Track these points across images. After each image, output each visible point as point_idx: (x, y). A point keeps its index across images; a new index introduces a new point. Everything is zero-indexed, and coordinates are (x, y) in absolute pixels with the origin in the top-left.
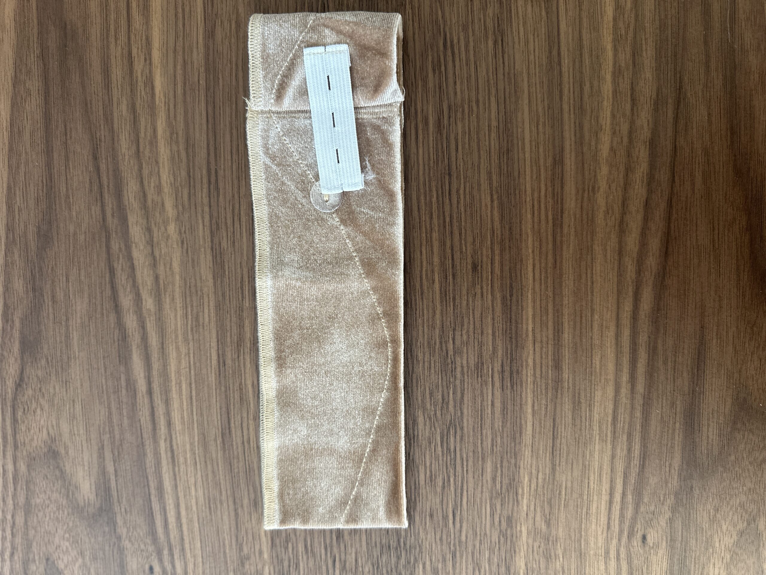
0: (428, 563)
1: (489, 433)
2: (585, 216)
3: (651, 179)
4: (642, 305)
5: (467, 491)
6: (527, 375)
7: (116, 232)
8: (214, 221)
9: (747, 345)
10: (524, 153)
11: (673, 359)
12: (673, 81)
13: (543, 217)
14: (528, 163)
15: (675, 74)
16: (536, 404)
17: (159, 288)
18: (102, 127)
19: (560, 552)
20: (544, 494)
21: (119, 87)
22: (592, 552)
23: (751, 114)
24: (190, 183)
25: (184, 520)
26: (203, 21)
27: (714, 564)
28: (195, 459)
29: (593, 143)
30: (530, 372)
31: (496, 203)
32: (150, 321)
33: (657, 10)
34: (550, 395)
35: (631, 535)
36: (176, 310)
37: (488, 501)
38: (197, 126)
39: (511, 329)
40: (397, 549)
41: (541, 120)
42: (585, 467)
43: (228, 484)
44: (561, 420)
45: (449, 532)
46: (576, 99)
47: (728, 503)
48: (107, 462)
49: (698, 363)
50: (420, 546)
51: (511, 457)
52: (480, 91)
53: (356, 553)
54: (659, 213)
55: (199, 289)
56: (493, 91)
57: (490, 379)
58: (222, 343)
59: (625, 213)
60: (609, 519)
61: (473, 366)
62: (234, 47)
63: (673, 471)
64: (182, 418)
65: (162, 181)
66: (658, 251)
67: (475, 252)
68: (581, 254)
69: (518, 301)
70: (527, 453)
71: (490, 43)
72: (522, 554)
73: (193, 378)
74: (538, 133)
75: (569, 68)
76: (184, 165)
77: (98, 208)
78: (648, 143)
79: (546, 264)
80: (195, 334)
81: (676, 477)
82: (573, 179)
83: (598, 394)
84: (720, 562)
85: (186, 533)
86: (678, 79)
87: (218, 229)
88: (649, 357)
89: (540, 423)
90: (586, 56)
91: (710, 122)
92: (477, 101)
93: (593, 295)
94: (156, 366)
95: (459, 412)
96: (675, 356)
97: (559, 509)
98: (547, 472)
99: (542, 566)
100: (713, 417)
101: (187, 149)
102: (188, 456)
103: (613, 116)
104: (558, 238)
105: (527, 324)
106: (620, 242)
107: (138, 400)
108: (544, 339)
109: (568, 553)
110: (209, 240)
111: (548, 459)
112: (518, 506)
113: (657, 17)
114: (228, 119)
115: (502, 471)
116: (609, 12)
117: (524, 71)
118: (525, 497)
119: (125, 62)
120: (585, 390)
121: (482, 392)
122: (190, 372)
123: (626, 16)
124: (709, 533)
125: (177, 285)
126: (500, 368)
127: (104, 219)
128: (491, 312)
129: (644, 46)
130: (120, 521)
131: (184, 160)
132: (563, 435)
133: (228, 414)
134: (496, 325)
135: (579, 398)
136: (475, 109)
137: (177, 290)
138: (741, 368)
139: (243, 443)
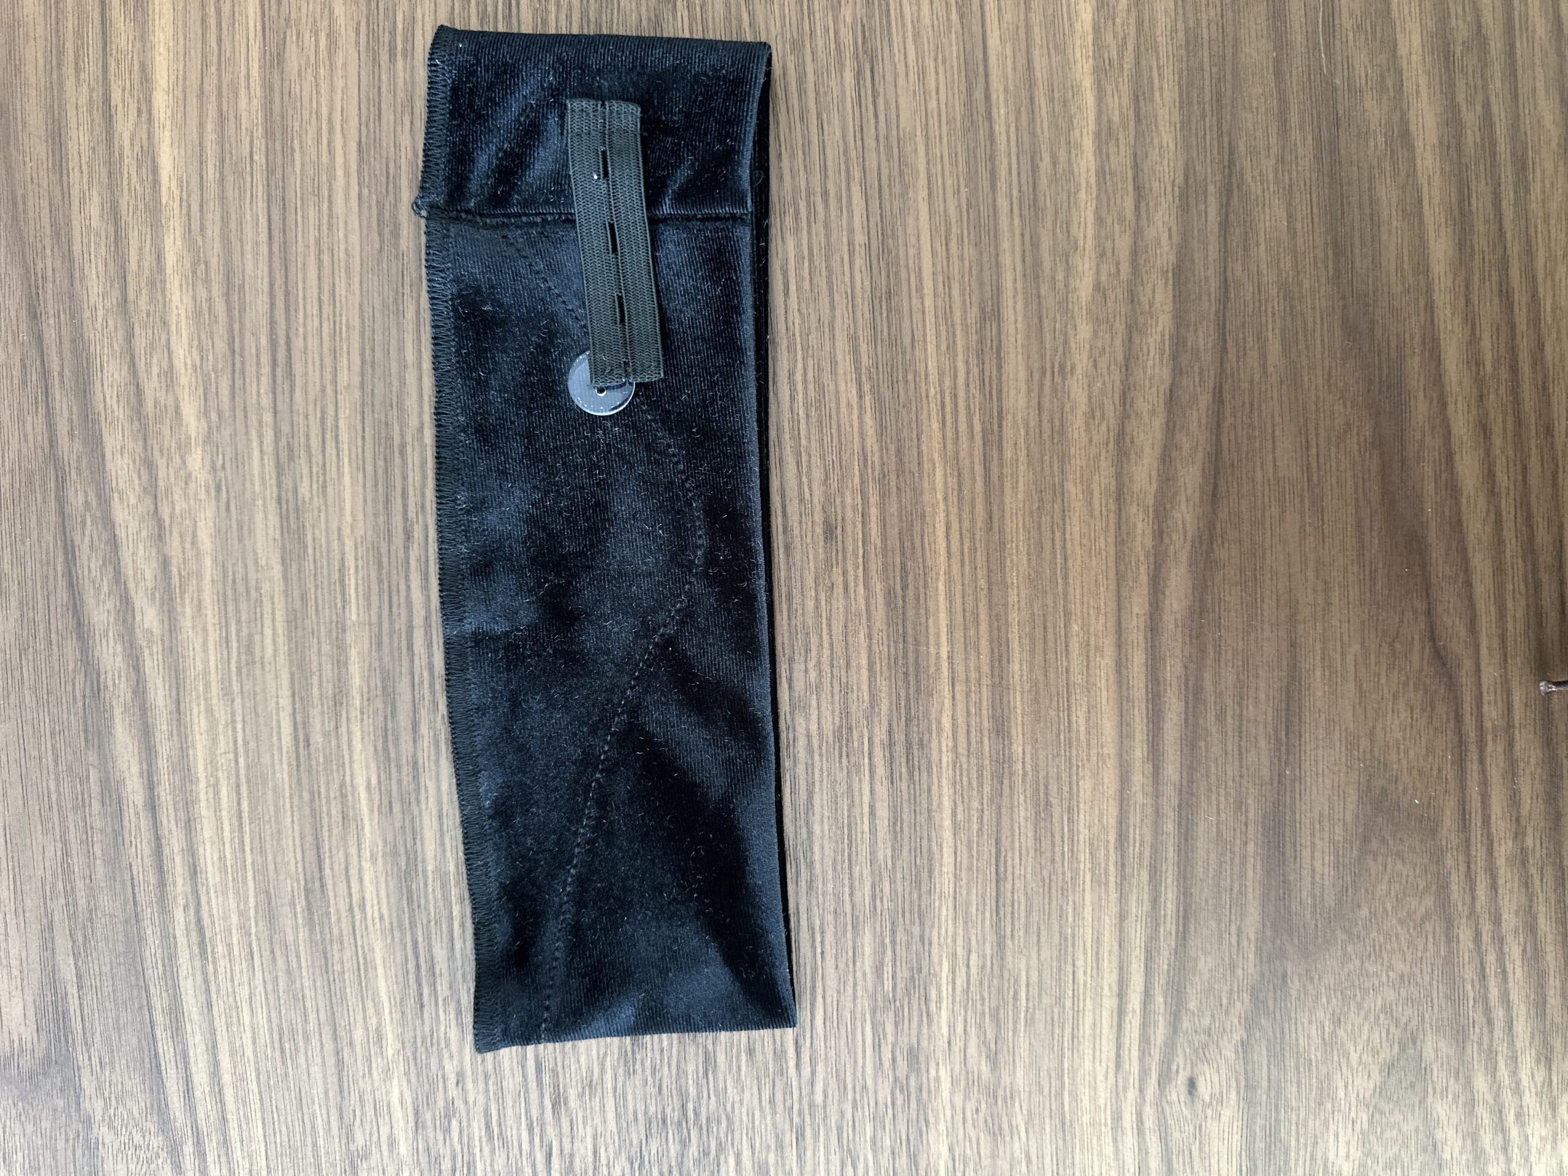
0: (746, 1153)
1: (866, 872)
2: (1046, 426)
3: (1178, 344)
4: (1167, 602)
5: (824, 997)
6: (940, 750)
7: (78, 469)
8: (283, 442)
9: (1383, 681)
10: (922, 298)
11: (1238, 712)
12: (1215, 152)
13: (963, 426)
14: (930, 318)
15: (1220, 136)
16: (960, 809)
17: (169, 584)
18: (48, 252)
19: (1020, 1120)
20: (983, 999)
21: (84, 167)
22: (1086, 1119)
23: (1372, 215)
24: (234, 364)
25: (227, 1079)
26: (259, 34)
27: (1337, 1135)
28: (250, 945)
29: (1060, 277)
30: (947, 743)
31: (868, 398)
32: (151, 654)
33: (1181, 11)
34: (987, 789)
35: (1165, 1079)
36: (205, 629)
37: (868, 1016)
38: (248, 248)
39: (905, 657)
40: (680, 1124)
41: (954, 230)
42: (1066, 940)
43: (320, 997)
44: (1013, 842)
45: (788, 1085)
46: (1024, 188)
47: (1359, 1007)
48: (60, 958)
49: (1287, 720)
50: (728, 1118)
51: (912, 923)
52: (830, 173)
53: (595, 1137)
54: (1197, 416)
55: (253, 584)
56: (857, 174)
57: (866, 761)
58: (302, 699)
59: (1128, 417)
60: (1119, 1047)
61: (830, 734)
62: (324, 87)
63: (1245, 943)
64: (222, 858)
65: (176, 363)
66: (1197, 494)
67: (828, 499)
68: (1041, 500)
69: (918, 600)
70: (945, 911)
71: (849, 77)
72: (942, 1127)
73: (242, 772)
74: (948, 258)
75: (1008, 127)
76: (221, 329)
77: (41, 419)
78: (1170, 275)
79: (973, 521)
80: (245, 682)
81: (1251, 956)
82: (1020, 350)
83: (1086, 785)
84: (1350, 1131)
85: (230, 1105)
86: (1226, 145)
87: (291, 458)
88: (1187, 707)
89: (970, 849)
90: (1042, 101)
91: (1292, 231)
92: (825, 193)
93: (1066, 583)
94: (165, 748)
95: (804, 830)
96: (1240, 705)
97: (1015, 1030)
98: (988, 952)
99: (985, 1151)
100: (1322, 829)
101: (227, 295)
102: (235, 941)
103: (1100, 220)
104: (995, 470)
105: (938, 645)
106: (1119, 476)
107: (126, 823)
108: (973, 675)
109: (1037, 1122)
110: (274, 482)
111: (988, 923)
112: (929, 1025)
113: (1180, 25)
114: (313, 233)
115: (894, 952)
116: (1086, 14)
117: (919, 133)
118: (944, 1006)
119: (98, 117)
120: (1059, 777)
121: (850, 787)
122: (237, 762)
123: (1118, 20)
124: (1325, 1071)
125: (208, 578)
126: (885, 737)
127: (53, 443)
128: (864, 621)
129: (1156, 81)
130: (88, 1084)
131: (222, 316)
132: (1017, 872)
133: (318, 848)
134: (875, 648)
135: (1047, 794)
136: (820, 208)
137: (207, 587)
138: (1374, 727)
139: (351, 909)
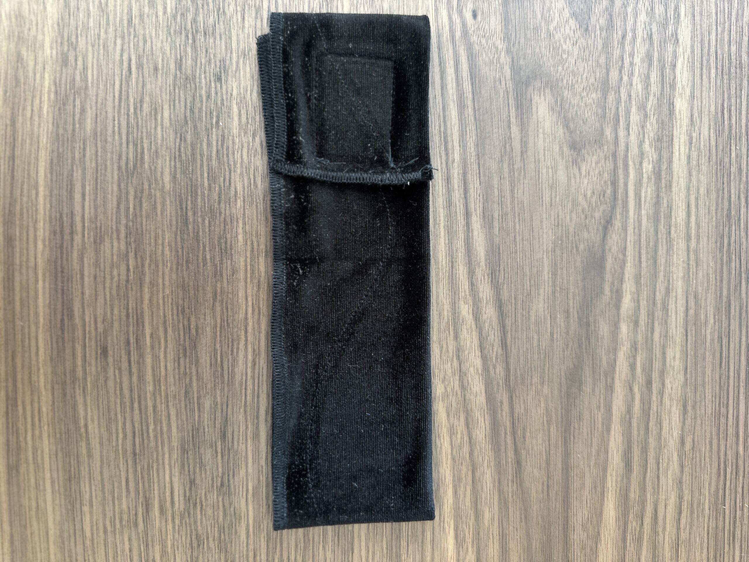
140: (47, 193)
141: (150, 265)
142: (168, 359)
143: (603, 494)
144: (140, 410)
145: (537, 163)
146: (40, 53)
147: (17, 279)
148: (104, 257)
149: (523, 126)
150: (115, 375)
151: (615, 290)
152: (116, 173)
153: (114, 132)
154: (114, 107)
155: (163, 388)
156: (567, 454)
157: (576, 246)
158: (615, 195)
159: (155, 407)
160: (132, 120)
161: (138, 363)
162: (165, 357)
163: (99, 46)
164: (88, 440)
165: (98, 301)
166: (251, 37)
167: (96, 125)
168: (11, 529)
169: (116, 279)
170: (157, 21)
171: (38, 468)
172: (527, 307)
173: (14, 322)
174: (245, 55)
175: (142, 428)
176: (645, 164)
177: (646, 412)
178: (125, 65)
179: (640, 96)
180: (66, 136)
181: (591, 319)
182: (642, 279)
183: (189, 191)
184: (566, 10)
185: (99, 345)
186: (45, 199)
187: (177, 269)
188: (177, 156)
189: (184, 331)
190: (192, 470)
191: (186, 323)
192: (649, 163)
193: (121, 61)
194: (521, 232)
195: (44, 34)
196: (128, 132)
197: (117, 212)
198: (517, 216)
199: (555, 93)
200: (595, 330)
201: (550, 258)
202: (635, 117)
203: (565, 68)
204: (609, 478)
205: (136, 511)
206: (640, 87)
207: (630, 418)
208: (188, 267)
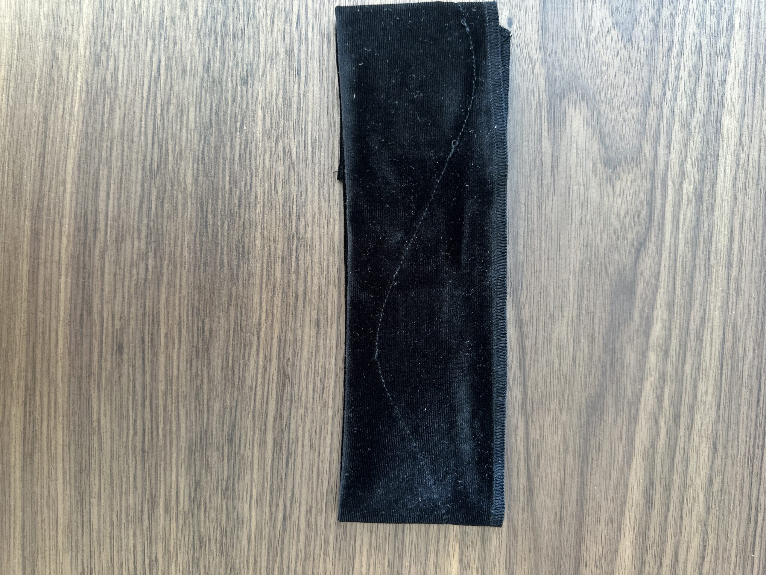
140: (74, 190)
141: (168, 266)
142: (181, 359)
143: (619, 530)
144: (151, 408)
145: (568, 179)
146: (75, 52)
147: (41, 273)
148: (125, 255)
149: (555, 141)
150: (129, 372)
151: (645, 316)
152: (140, 173)
153: (140, 132)
154: (142, 108)
155: (174, 388)
156: (583, 485)
157: (606, 268)
158: (651, 216)
159: (165, 406)
160: (158, 121)
161: (152, 361)
162: (178, 357)
163: (130, 47)
164: (100, 434)
165: (117, 298)
166: (279, 41)
167: (124, 126)
168: (23, 515)
169: (135, 277)
170: (188, 23)
171: (52, 459)
172: (549, 329)
173: (36, 314)
174: (272, 59)
175: (152, 426)
176: (685, 185)
177: (672, 448)
178: (155, 66)
179: (685, 113)
180: (94, 134)
181: (617, 346)
182: (676, 306)
183: (211, 194)
184: (609, 20)
185: (115, 341)
186: (71, 196)
187: (195, 270)
188: (200, 158)
189: (198, 333)
190: (198, 471)
191: (200, 325)
192: (690, 184)
193: (151, 62)
194: (547, 251)
195: (79, 35)
196: (154, 133)
197: (139, 212)
198: (543, 233)
199: (592, 107)
200: (621, 358)
201: (577, 279)
202: (677, 134)
203: (604, 81)
204: (627, 514)
205: (142, 507)
206: (684, 103)
207: (654, 453)
208: (205, 270)
